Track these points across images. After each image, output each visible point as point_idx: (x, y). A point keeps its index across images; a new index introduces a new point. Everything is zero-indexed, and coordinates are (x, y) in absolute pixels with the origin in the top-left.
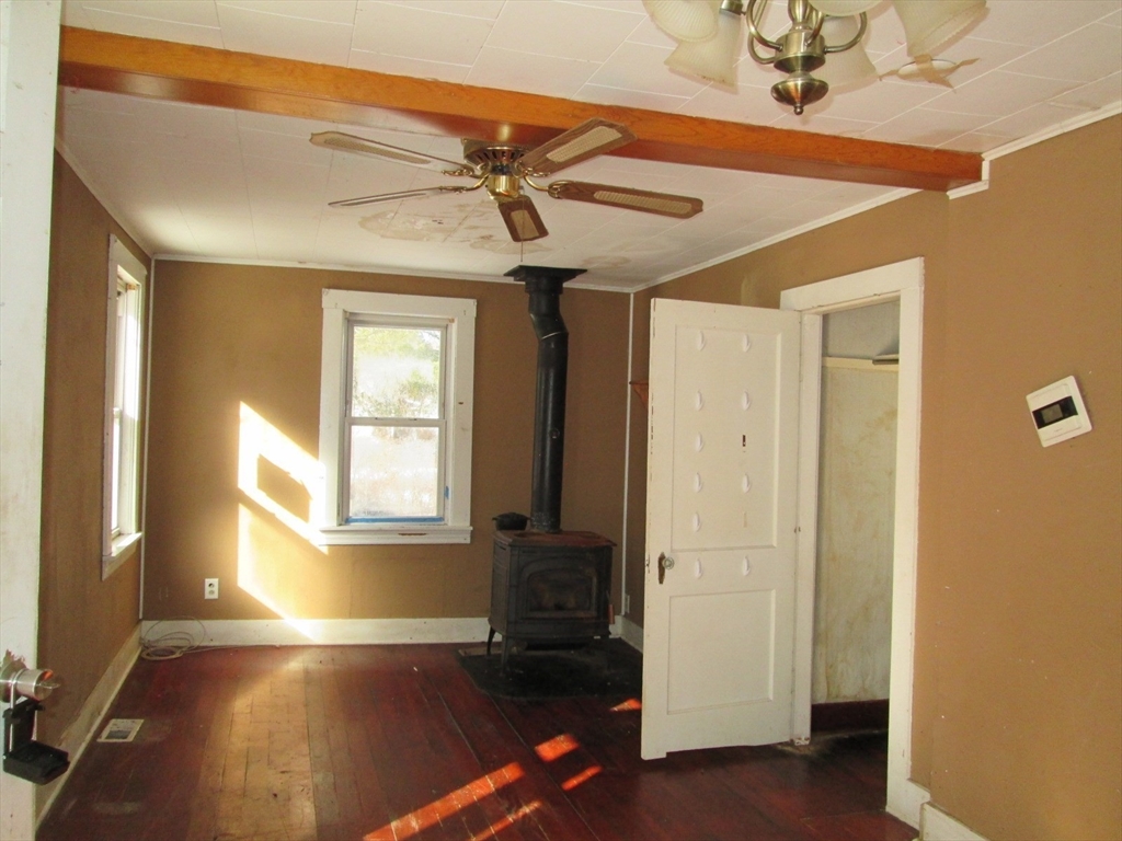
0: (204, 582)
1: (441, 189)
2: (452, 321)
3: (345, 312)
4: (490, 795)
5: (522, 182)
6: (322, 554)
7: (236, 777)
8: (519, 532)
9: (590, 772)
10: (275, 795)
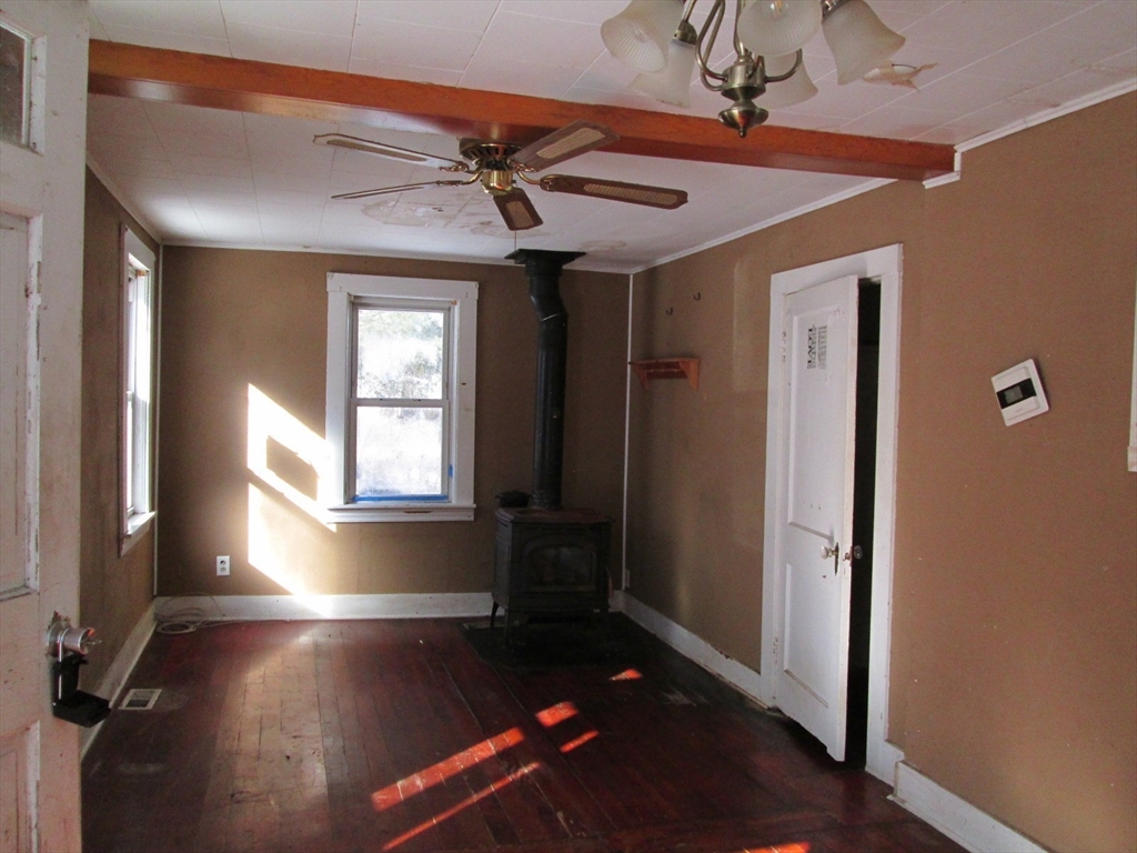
0: (215, 559)
1: (438, 183)
2: (455, 303)
3: (349, 295)
4: (492, 757)
5: (515, 177)
6: (331, 532)
7: (250, 741)
8: (520, 509)
9: (586, 737)
10: (288, 757)
